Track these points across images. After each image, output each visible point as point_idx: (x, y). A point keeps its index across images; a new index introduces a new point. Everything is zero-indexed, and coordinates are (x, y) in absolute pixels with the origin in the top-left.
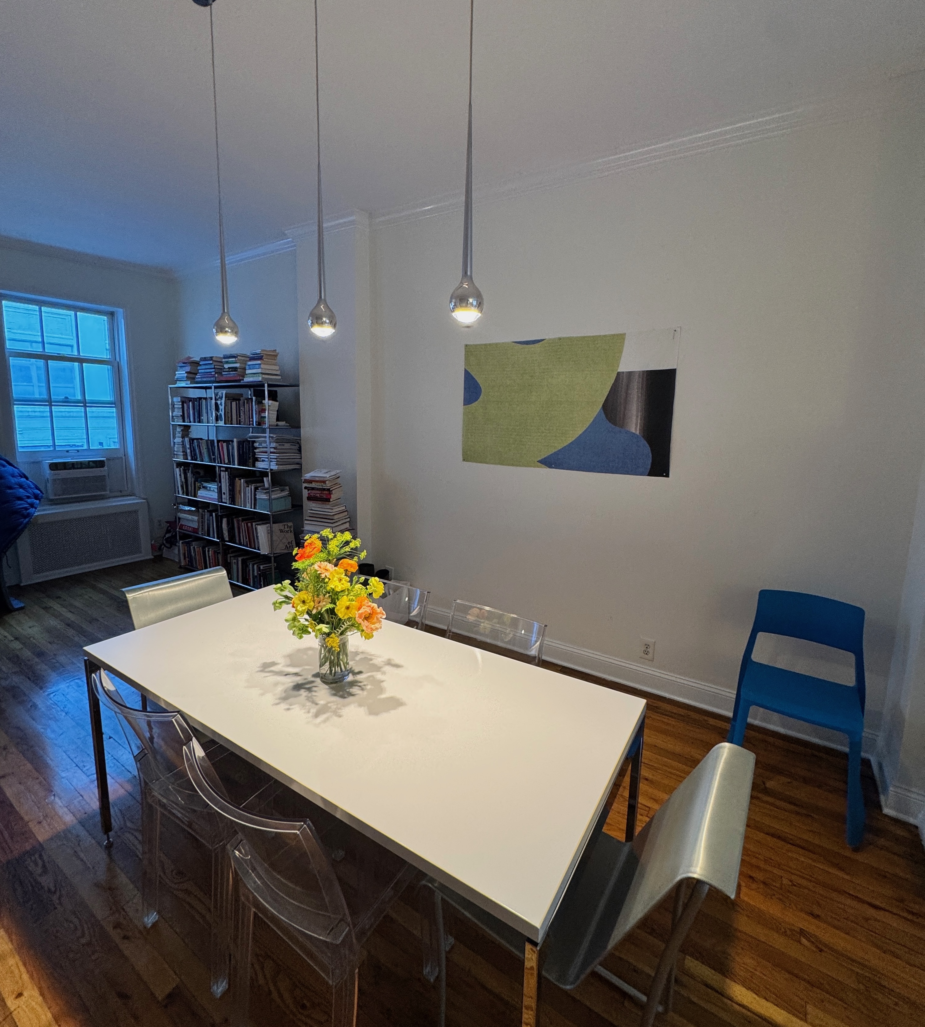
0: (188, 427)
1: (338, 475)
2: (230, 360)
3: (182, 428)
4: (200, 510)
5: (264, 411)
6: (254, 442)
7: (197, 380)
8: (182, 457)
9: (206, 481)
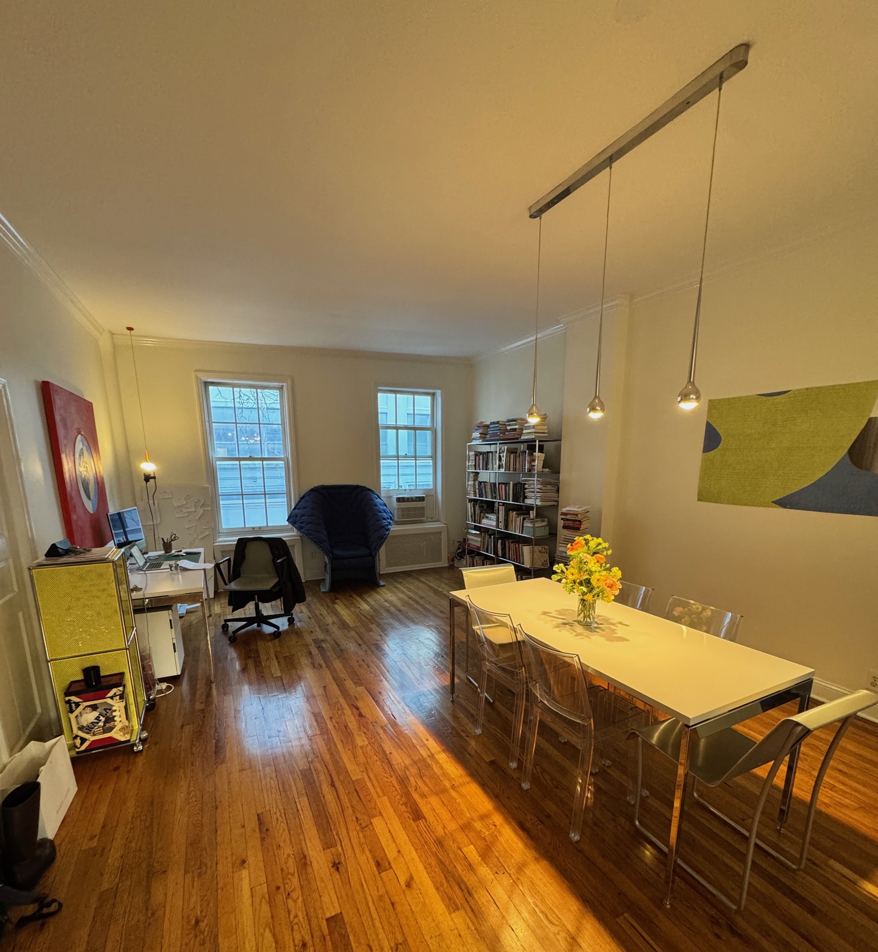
0: (478, 473)
1: (588, 510)
2: (512, 423)
3: (474, 474)
4: (483, 534)
5: (534, 460)
6: (525, 484)
7: (487, 439)
8: (473, 495)
9: (488, 513)
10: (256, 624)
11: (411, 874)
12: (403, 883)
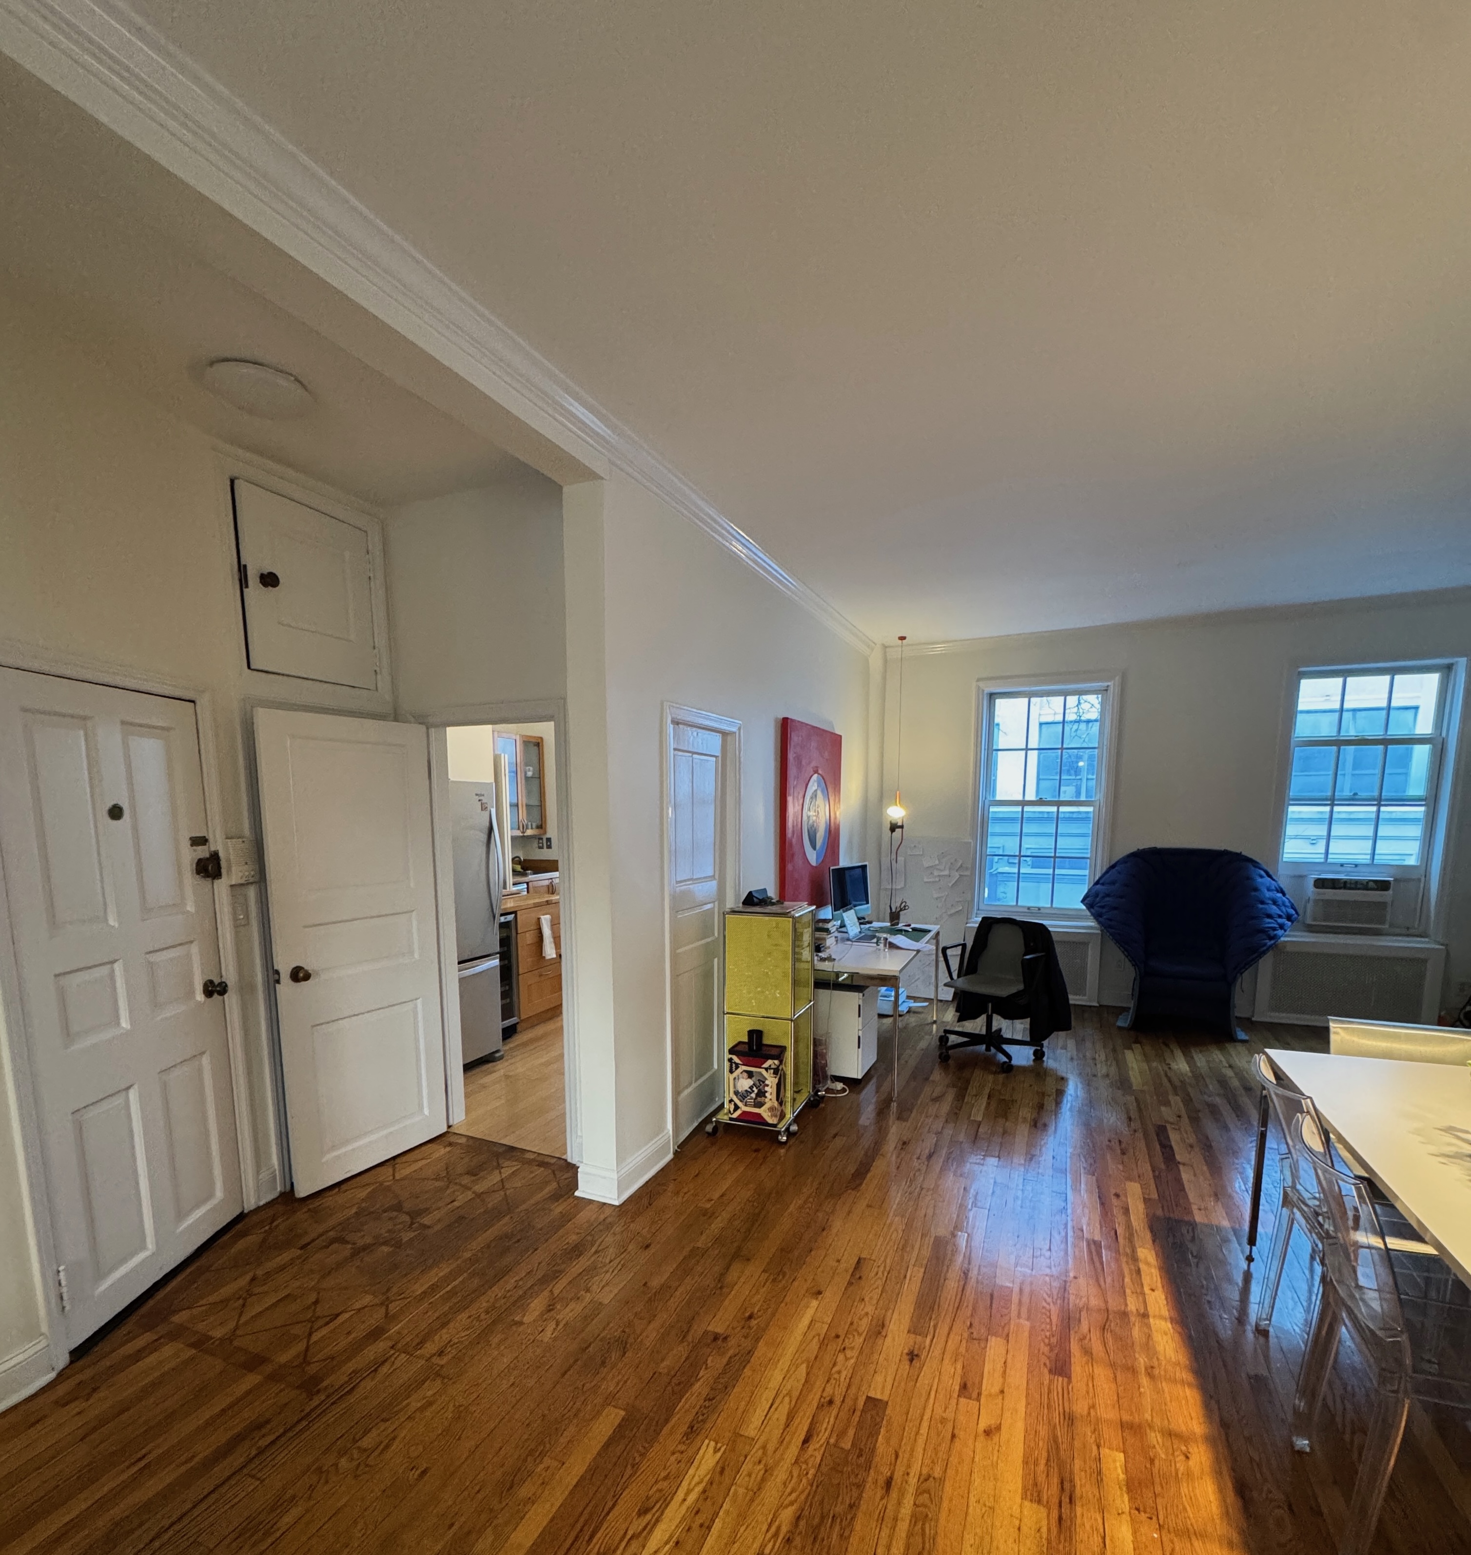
10: (984, 1047)
11: (1000, 1424)
12: (982, 1426)
